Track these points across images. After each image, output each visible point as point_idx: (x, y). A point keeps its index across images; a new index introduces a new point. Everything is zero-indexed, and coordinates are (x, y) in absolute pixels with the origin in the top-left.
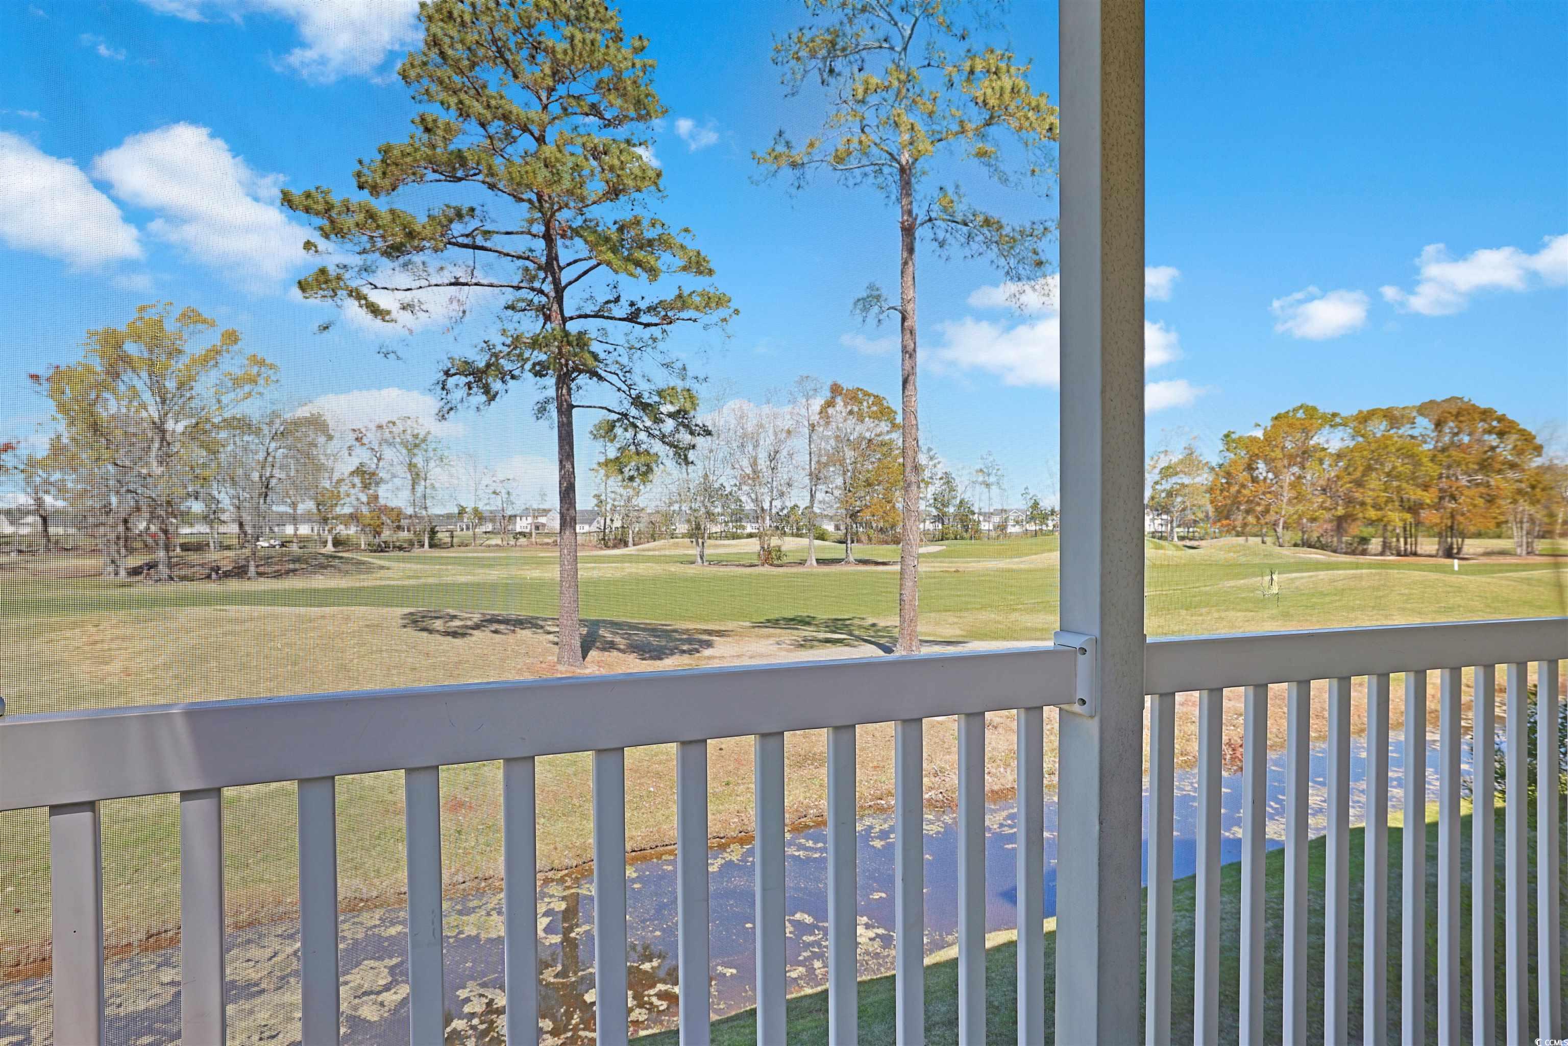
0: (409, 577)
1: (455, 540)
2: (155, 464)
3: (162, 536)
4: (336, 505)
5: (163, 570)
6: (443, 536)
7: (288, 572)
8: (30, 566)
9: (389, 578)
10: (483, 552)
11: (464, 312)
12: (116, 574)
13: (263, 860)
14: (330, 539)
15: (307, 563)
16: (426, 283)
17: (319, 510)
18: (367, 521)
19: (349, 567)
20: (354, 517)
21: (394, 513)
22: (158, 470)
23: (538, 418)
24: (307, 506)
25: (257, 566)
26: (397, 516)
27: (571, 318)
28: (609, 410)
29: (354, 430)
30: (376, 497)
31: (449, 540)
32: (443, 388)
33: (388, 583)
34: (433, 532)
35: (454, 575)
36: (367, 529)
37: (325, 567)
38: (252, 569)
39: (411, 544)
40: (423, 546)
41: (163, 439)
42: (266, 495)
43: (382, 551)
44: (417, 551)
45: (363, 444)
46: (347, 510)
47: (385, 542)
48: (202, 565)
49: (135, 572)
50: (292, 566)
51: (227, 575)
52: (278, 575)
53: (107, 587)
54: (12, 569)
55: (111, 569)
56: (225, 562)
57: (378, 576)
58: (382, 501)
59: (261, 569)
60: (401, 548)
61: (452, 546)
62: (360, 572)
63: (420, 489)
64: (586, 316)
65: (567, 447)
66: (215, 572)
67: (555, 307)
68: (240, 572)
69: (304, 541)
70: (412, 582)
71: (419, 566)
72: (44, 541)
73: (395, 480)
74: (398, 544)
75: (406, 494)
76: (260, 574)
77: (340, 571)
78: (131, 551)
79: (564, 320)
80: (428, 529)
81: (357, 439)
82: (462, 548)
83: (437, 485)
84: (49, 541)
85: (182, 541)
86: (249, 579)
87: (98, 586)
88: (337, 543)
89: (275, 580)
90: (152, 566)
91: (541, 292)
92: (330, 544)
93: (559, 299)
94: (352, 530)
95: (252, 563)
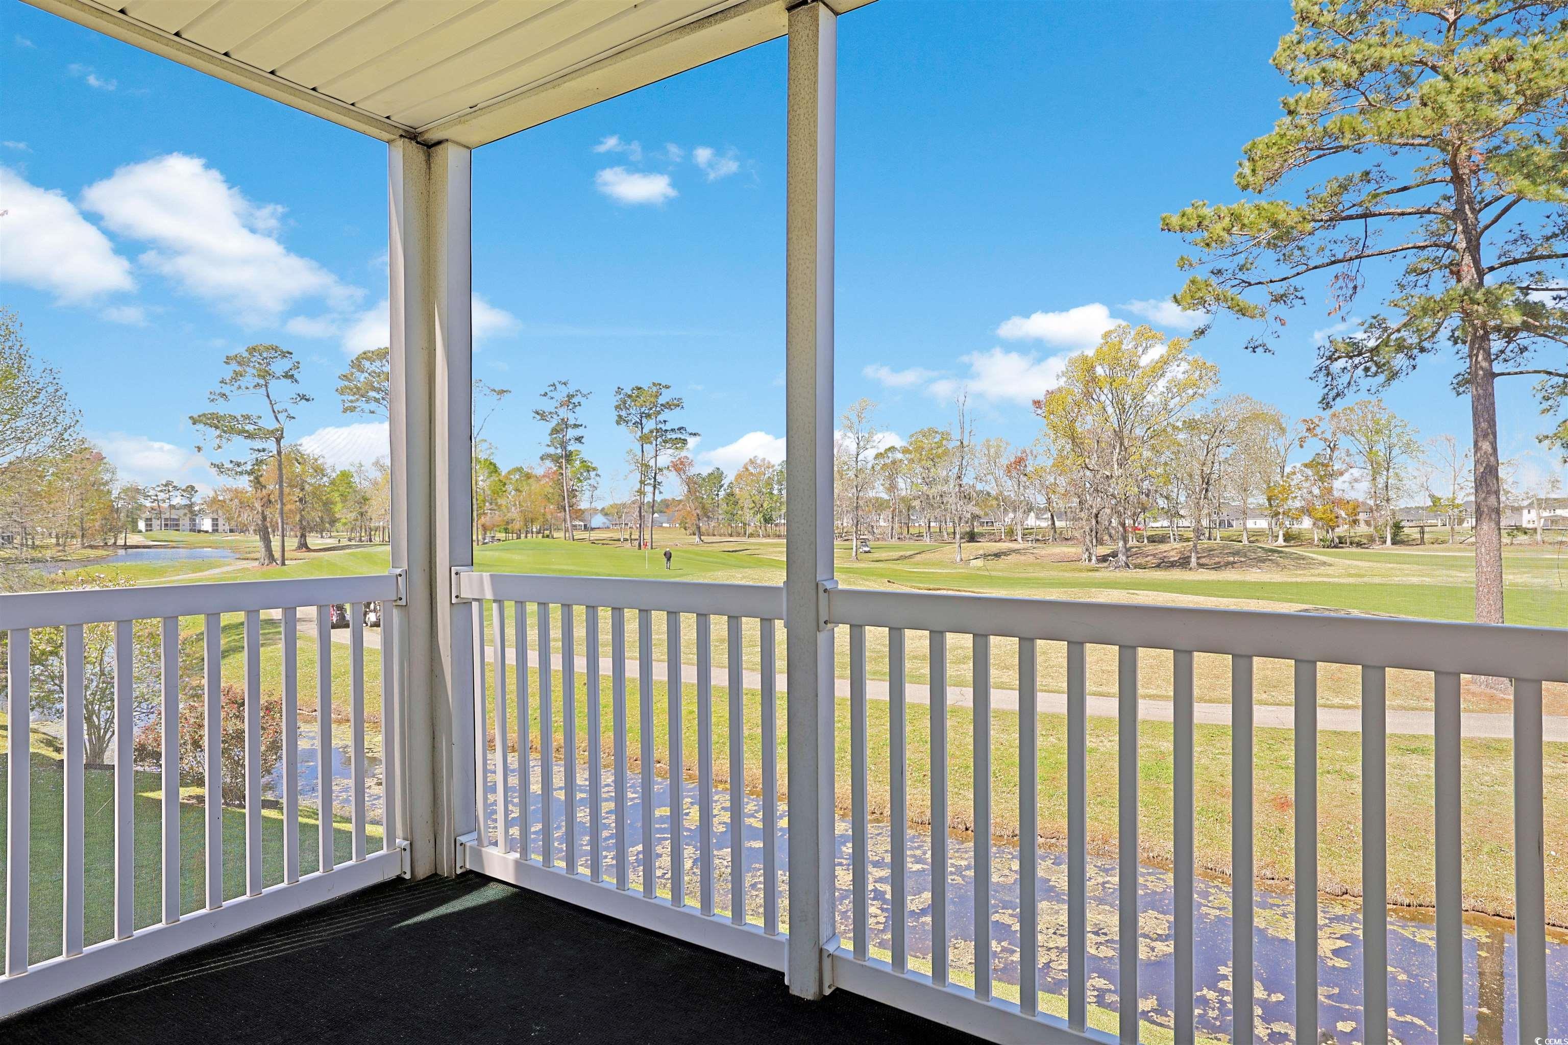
0: (1350, 575)
1: (1426, 536)
2: (1116, 466)
3: (1121, 529)
4: (1287, 499)
5: (1122, 558)
6: (1411, 531)
7: (1228, 564)
8: (1035, 551)
9: (1328, 576)
10: (1460, 550)
11: (1355, 288)
12: (1090, 560)
13: (1101, 804)
14: (1281, 534)
15: (1245, 556)
16: (1305, 267)
17: (1270, 505)
18: (1319, 515)
19: (1286, 562)
20: (1307, 511)
21: (1350, 507)
22: (1117, 472)
23: (1458, 394)
24: (1258, 499)
25: (1198, 558)
26: (1354, 509)
27: (1492, 269)
28: (1550, 373)
29: (1305, 421)
30: (1330, 491)
31: (1418, 536)
32: (1328, 374)
33: (1325, 579)
34: (1397, 527)
35: (1408, 575)
36: (1320, 524)
37: (1264, 561)
38: (1193, 560)
39: (1371, 540)
40: (1385, 542)
41: (1122, 444)
42: (1207, 491)
43: (1336, 547)
44: (1377, 548)
45: (1316, 435)
46: (1298, 504)
47: (1339, 538)
48: (1154, 555)
49: (1104, 559)
50: (1231, 559)
51: (1172, 565)
52: (1217, 567)
53: (1081, 570)
54: (1025, 554)
55: (1086, 556)
56: (1172, 553)
57: (1317, 572)
58: (1336, 494)
59: (1203, 561)
60: (1359, 544)
61: (1422, 542)
62: (1298, 567)
63: (1381, 481)
64: (1516, 262)
65: (1484, 425)
66: (1164, 564)
67: (1468, 259)
68: (1184, 563)
69: (1256, 535)
70: (1351, 580)
71: (1367, 564)
72: (1052, 531)
73: (1351, 471)
74: (1356, 539)
75: (1364, 486)
76: (1201, 565)
77: (1278, 564)
78: (1100, 542)
79: (1481, 274)
80: (1391, 523)
81: (1309, 430)
82: (1436, 546)
83: (1403, 474)
84: (1055, 532)
85: (1150, 533)
86: (1191, 569)
87: (1074, 570)
88: (1288, 538)
89: (1213, 572)
90: (1114, 555)
91: (1449, 246)
92: (1281, 538)
93: (1474, 248)
94: (1307, 523)
95: (1193, 554)
